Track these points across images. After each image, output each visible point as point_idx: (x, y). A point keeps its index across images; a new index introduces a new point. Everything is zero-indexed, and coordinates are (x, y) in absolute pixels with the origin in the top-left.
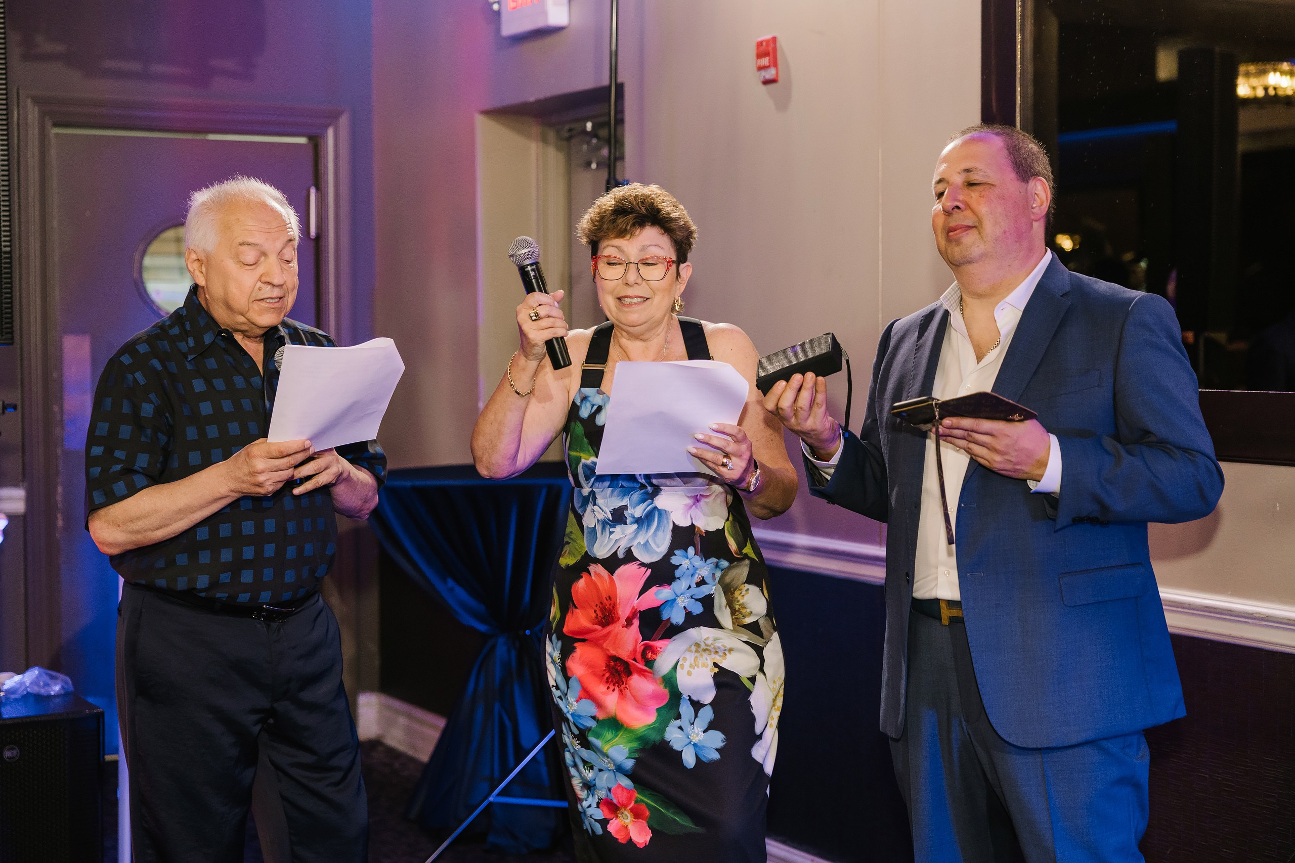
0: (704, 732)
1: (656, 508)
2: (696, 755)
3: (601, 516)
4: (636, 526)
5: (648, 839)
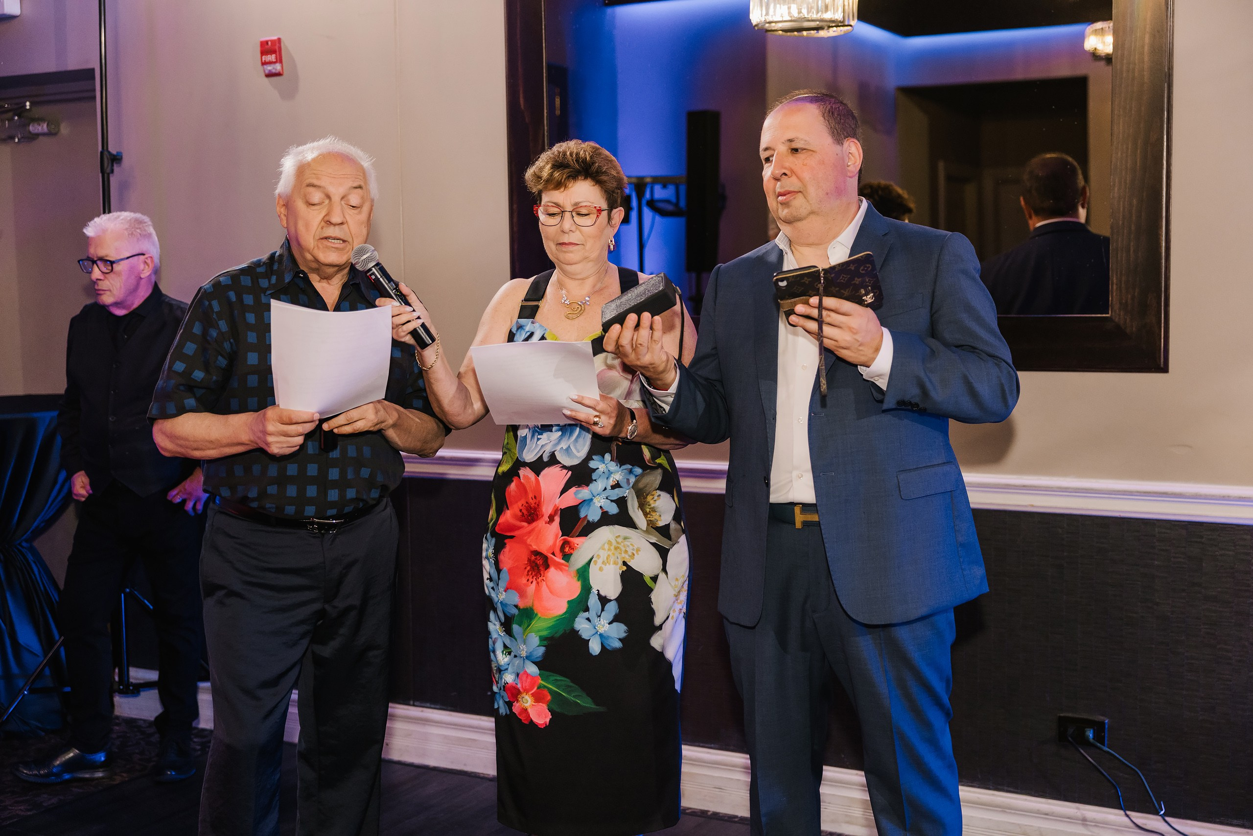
2: (602, 644)
5: (548, 720)
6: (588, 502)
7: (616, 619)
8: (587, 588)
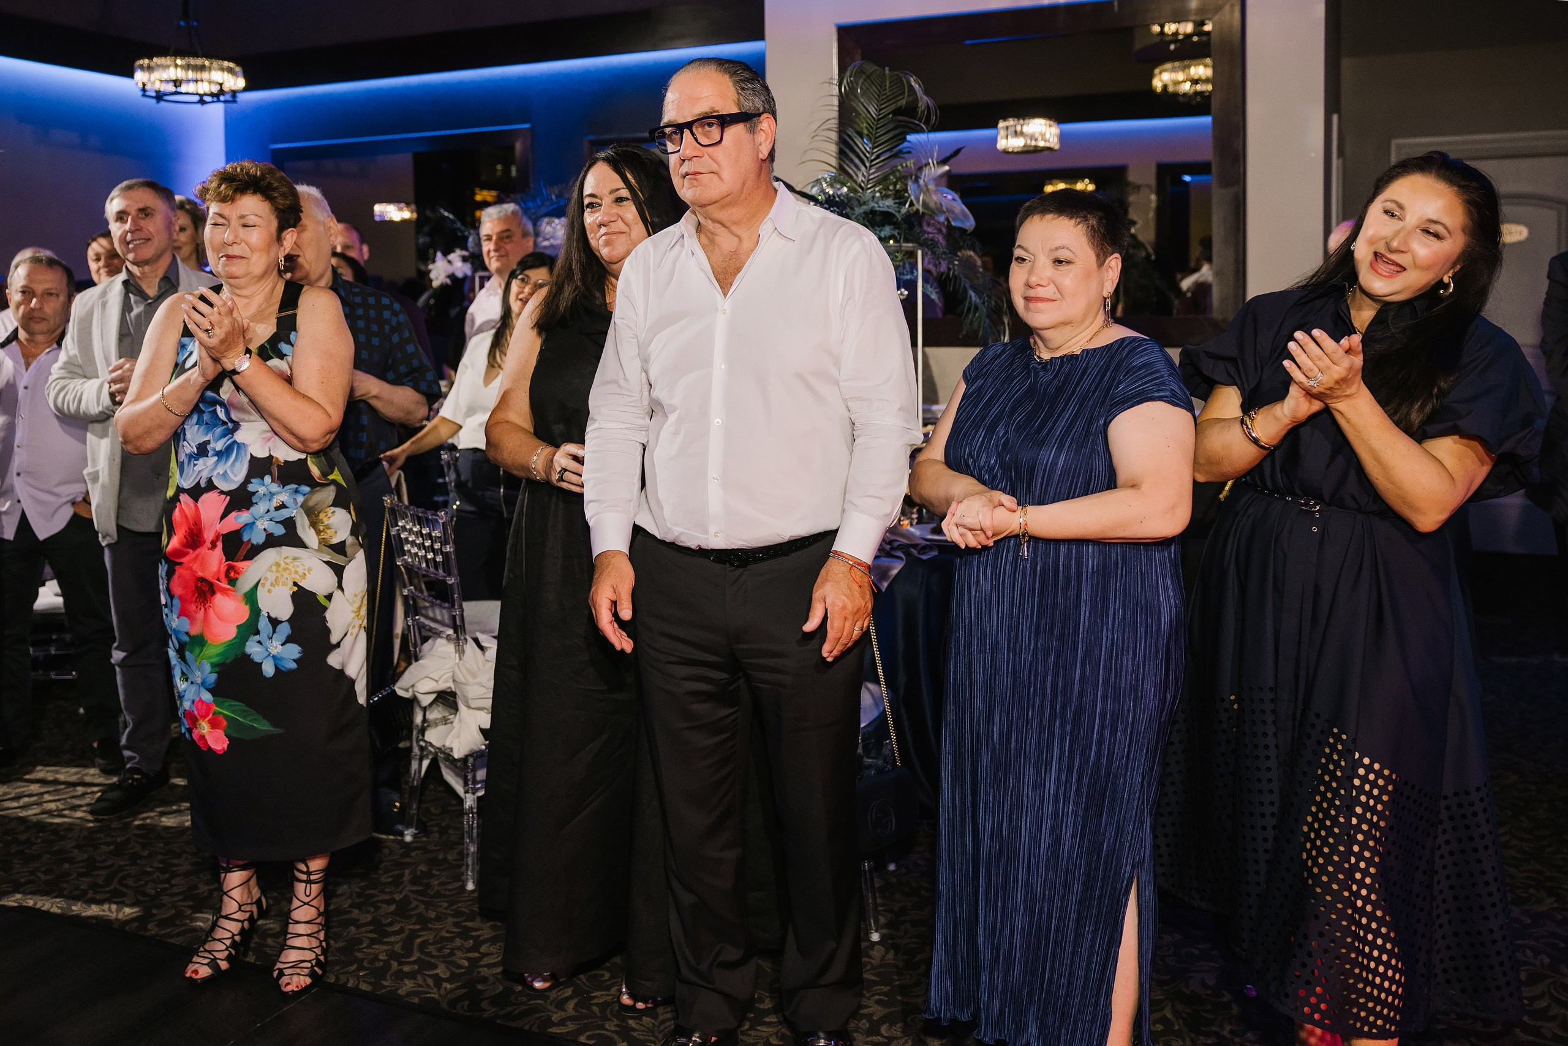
0: (282, 645)
1: (235, 442)
2: (276, 666)
3: (188, 451)
4: (216, 458)
5: (226, 746)
6: (250, 525)
7: (289, 640)
8: (256, 612)
